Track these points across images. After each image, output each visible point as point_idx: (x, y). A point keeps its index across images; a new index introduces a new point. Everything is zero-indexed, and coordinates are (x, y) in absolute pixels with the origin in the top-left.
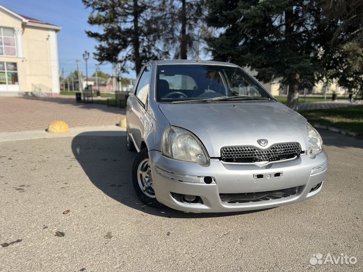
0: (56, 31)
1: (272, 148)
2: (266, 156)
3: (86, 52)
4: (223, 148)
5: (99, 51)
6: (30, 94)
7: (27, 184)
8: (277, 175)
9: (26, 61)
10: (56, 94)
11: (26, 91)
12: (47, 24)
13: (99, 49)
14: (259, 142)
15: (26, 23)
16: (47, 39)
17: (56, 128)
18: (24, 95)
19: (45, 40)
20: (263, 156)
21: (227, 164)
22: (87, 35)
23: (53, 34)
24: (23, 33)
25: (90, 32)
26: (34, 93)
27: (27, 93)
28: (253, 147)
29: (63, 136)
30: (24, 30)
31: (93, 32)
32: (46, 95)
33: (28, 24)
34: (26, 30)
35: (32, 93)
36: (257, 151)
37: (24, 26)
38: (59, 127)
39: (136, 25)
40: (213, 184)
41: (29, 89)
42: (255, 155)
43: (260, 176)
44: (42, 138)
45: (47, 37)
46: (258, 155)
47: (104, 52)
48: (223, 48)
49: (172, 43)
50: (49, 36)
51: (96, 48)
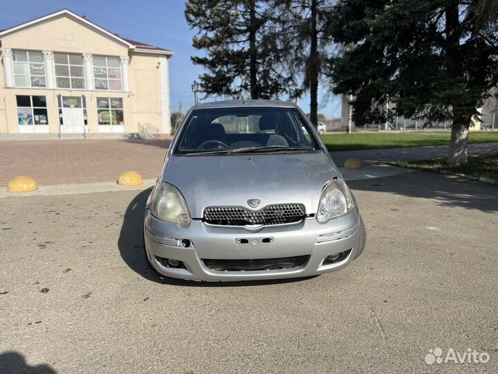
0: (168, 56)
1: (265, 209)
2: (256, 218)
3: (195, 82)
4: (207, 208)
5: (203, 82)
6: (135, 136)
7: (53, 241)
8: (267, 240)
9: (133, 95)
10: (166, 135)
11: (132, 132)
12: (157, 49)
13: (203, 79)
14: (250, 202)
15: (133, 49)
16: (157, 67)
17: (126, 179)
18: (129, 137)
19: (155, 68)
20: (253, 218)
21: (210, 226)
22: (192, 61)
23: (163, 61)
24: (130, 62)
25: (197, 57)
26: (140, 135)
27: (133, 134)
28: (241, 207)
29: (132, 190)
30: (130, 58)
31: (200, 57)
32: (153, 137)
33: (135, 51)
34: (134, 57)
35: (138, 135)
36: (246, 212)
37: (131, 53)
38: (129, 179)
39: (252, 45)
40: (192, 247)
41: (135, 130)
42: (243, 217)
43: (244, 241)
44: (107, 191)
45: (158, 65)
46: (246, 217)
47: (209, 82)
48: (347, 72)
49: (296, 66)
50: (159, 63)
51: (200, 78)
